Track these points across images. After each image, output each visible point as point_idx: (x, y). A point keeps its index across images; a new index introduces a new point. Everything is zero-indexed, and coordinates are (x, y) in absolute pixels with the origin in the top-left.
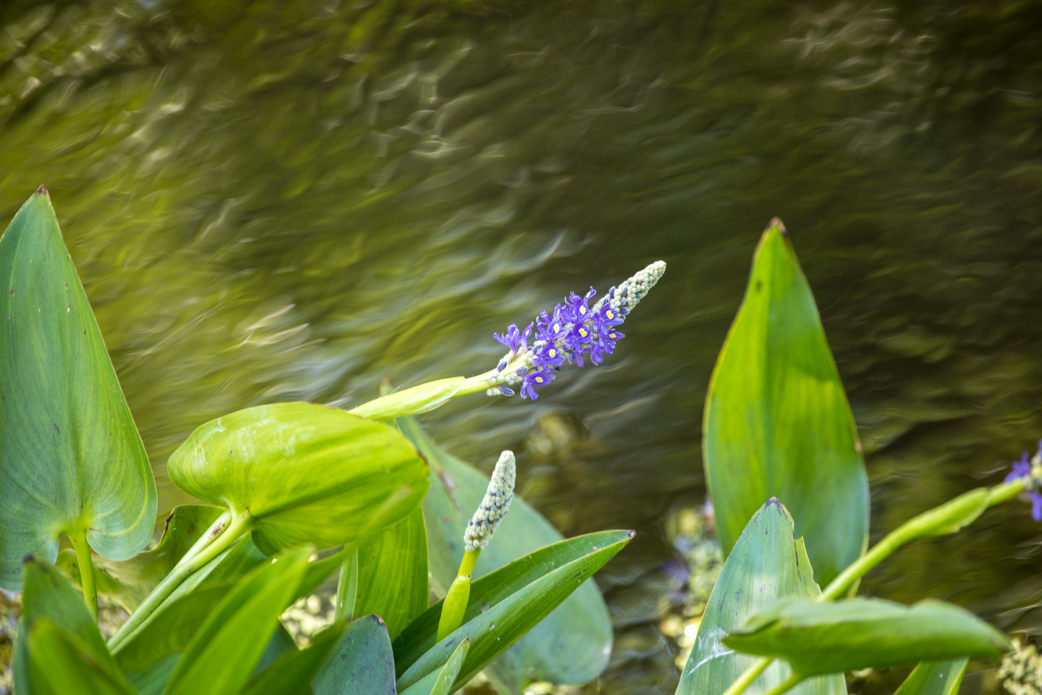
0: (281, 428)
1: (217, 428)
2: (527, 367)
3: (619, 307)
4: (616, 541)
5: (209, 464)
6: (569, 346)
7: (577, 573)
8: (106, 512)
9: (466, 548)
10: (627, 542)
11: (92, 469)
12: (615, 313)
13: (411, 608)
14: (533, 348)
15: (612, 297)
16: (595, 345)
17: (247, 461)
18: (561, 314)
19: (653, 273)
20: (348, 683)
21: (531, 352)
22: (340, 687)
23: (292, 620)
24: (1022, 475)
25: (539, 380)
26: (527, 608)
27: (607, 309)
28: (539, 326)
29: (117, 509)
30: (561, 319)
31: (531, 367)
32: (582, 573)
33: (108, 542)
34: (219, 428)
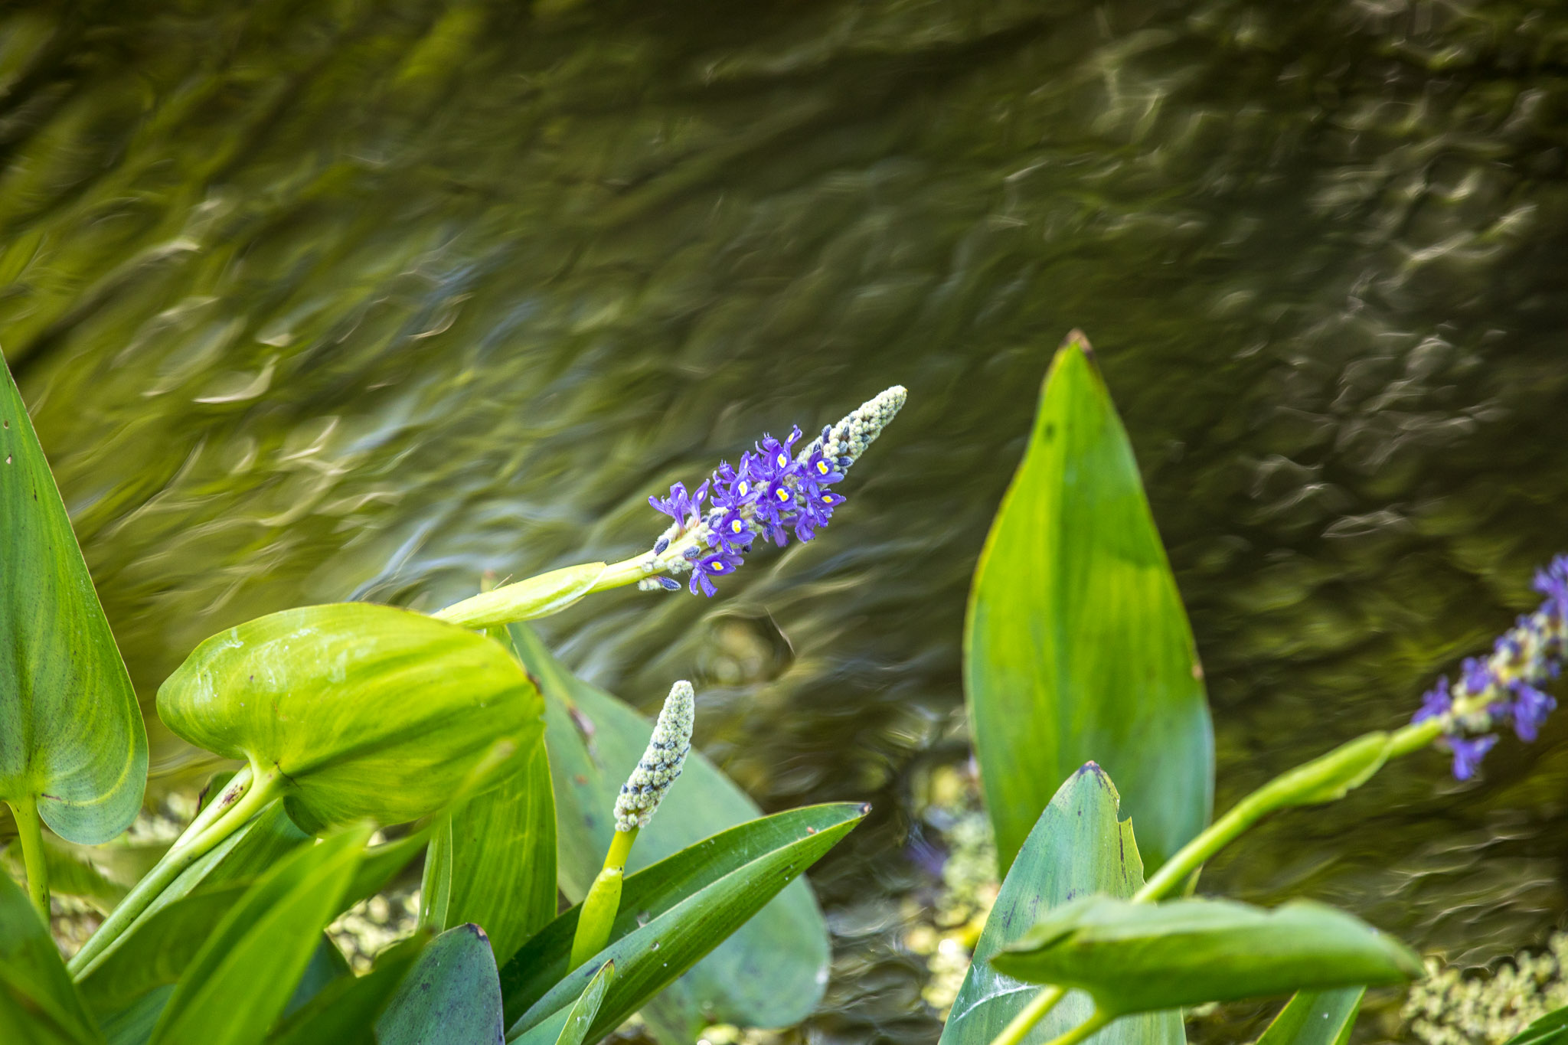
0: (327, 641)
1: (230, 641)
2: (698, 547)
3: (837, 456)
4: (841, 820)
5: (218, 696)
6: (761, 516)
7: (784, 867)
8: (67, 770)
9: (617, 826)
10: (859, 821)
11: (45, 704)
12: (830, 464)
13: (530, 916)
14: (709, 518)
15: (826, 441)
16: (802, 513)
17: (275, 690)
18: (750, 467)
19: (888, 404)
20: (431, 1026)
21: (706, 525)
22: (419, 1034)
23: (345, 933)
24: (1438, 712)
25: (717, 566)
26: (709, 919)
27: (818, 459)
28: (717, 485)
29: (84, 765)
30: (749, 474)
31: (705, 548)
32: (792, 867)
33: (72, 816)
34: (233, 642)
